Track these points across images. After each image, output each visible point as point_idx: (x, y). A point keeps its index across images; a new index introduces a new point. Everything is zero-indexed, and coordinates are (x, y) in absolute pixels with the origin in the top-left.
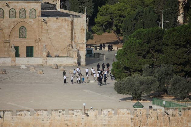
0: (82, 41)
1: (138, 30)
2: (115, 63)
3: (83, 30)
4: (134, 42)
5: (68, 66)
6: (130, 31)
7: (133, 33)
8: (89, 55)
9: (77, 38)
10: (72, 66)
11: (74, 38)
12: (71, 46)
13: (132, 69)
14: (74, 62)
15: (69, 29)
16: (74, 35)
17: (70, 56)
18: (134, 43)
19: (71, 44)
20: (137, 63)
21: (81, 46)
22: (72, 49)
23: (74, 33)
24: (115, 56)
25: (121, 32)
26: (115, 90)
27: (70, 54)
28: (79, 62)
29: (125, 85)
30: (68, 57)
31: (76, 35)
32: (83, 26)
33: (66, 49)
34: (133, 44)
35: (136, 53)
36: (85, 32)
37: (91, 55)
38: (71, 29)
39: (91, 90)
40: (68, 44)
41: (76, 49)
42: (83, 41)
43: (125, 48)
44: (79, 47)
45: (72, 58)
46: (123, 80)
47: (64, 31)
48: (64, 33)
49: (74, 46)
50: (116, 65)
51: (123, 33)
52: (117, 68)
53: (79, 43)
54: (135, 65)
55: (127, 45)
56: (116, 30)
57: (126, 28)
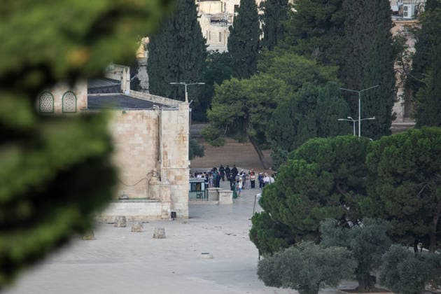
0: (181, 164)
1: (310, 141)
2: (257, 215)
3: (184, 137)
4: (301, 167)
5: (148, 219)
6: (288, 137)
7: (299, 149)
8: (195, 194)
9: (170, 157)
10: (159, 219)
11: (162, 156)
12: (155, 174)
13: (296, 228)
14: (163, 211)
15: (151, 135)
16: (162, 149)
17: (154, 197)
18: (300, 170)
19: (155, 170)
20: (308, 216)
21: (178, 174)
22: (159, 182)
23: (161, 145)
24: (257, 200)
25: (269, 140)
26: (260, 277)
27: (154, 193)
28: (173, 211)
29: (281, 267)
30: (150, 199)
31: (166, 149)
32: (182, 130)
33: (145, 182)
34: (300, 173)
35: (304, 194)
36: (187, 143)
37: (199, 193)
38: (155, 135)
39: (206, 278)
40: (149, 170)
41: (167, 182)
42: (184, 162)
43: (281, 183)
44: (174, 177)
45: (159, 201)
46: (277, 256)
47: (139, 140)
48: (139, 145)
49: (163, 174)
50: (260, 220)
51: (272, 143)
52: (262, 228)
53: (174, 167)
54: (304, 221)
55: (285, 174)
56: (256, 136)
57: (279, 131)
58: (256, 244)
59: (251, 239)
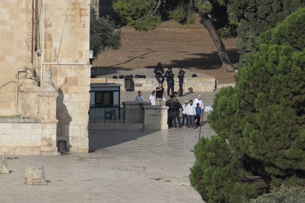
0: (77, 57)
2: (204, 141)
3: (81, 9)
4: (282, 59)
5: (18, 153)
6: (267, 15)
7: (279, 25)
8: (101, 112)
9: (56, 44)
10: (37, 152)
11: (42, 42)
12: (30, 74)
13: (272, 165)
14: (44, 139)
15: (23, 5)
16: (42, 30)
17: (28, 114)
18: (281, 63)
19: (30, 66)
20: (294, 143)
21: (71, 74)
22: (36, 88)
23: (42, 24)
25: (232, 21)
27: (29, 107)
28: (61, 138)
31: (49, 30)
33: (12, 87)
34: (279, 67)
35: (287, 105)
36: (87, 20)
37: (109, 110)
38: (30, 7)
40: (21, 66)
41: (50, 89)
42: (81, 53)
43: (246, 86)
44: (63, 80)
45: (37, 121)
47: (3, 13)
48: (3, 23)
49: (43, 74)
50: (209, 150)
51: (239, 24)
52: (212, 164)
53: (64, 61)
54: (287, 152)
55: (254, 70)
56: (211, 13)
57: (251, 5)
58: (201, 194)
59: (193, 185)
